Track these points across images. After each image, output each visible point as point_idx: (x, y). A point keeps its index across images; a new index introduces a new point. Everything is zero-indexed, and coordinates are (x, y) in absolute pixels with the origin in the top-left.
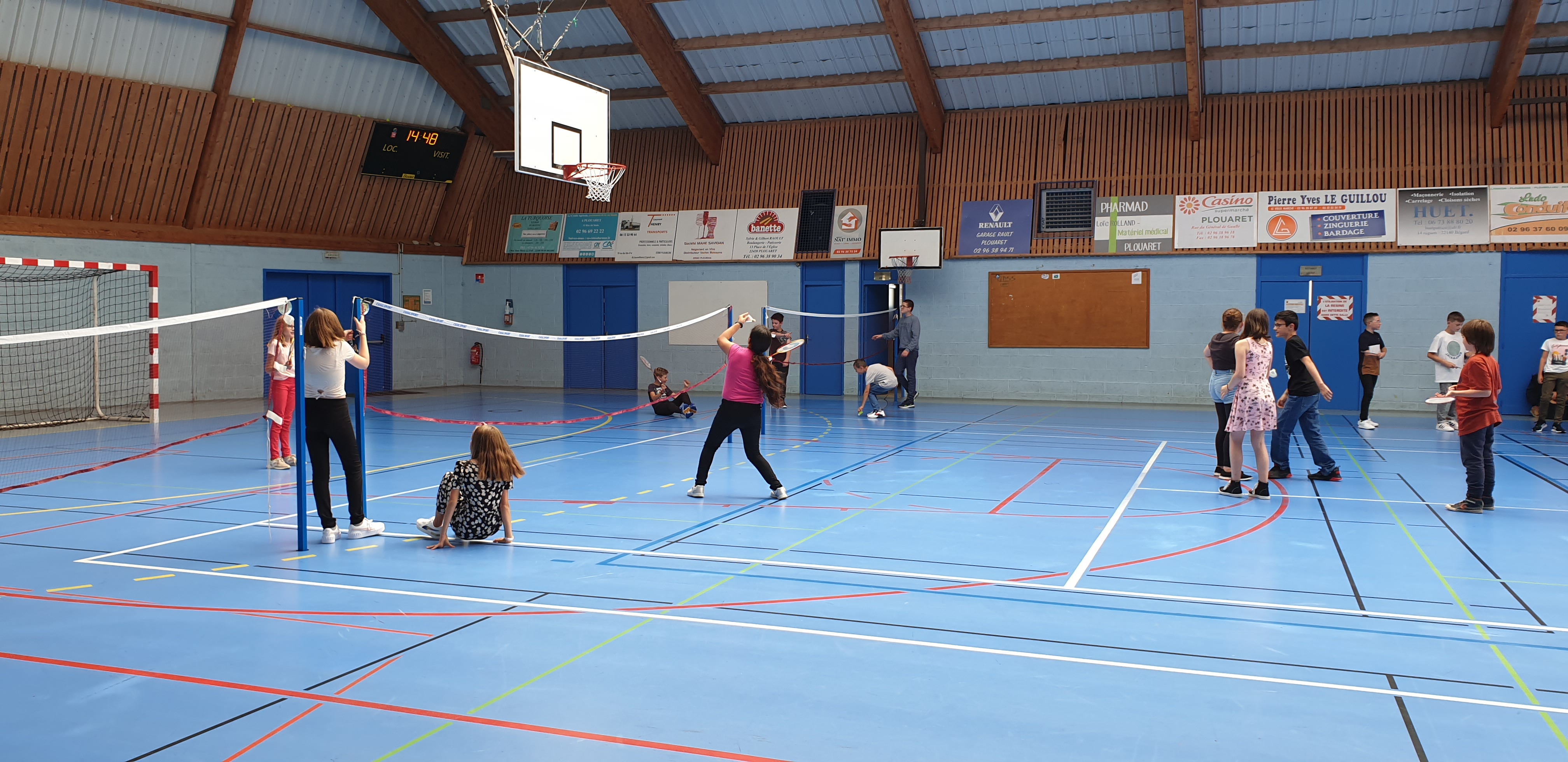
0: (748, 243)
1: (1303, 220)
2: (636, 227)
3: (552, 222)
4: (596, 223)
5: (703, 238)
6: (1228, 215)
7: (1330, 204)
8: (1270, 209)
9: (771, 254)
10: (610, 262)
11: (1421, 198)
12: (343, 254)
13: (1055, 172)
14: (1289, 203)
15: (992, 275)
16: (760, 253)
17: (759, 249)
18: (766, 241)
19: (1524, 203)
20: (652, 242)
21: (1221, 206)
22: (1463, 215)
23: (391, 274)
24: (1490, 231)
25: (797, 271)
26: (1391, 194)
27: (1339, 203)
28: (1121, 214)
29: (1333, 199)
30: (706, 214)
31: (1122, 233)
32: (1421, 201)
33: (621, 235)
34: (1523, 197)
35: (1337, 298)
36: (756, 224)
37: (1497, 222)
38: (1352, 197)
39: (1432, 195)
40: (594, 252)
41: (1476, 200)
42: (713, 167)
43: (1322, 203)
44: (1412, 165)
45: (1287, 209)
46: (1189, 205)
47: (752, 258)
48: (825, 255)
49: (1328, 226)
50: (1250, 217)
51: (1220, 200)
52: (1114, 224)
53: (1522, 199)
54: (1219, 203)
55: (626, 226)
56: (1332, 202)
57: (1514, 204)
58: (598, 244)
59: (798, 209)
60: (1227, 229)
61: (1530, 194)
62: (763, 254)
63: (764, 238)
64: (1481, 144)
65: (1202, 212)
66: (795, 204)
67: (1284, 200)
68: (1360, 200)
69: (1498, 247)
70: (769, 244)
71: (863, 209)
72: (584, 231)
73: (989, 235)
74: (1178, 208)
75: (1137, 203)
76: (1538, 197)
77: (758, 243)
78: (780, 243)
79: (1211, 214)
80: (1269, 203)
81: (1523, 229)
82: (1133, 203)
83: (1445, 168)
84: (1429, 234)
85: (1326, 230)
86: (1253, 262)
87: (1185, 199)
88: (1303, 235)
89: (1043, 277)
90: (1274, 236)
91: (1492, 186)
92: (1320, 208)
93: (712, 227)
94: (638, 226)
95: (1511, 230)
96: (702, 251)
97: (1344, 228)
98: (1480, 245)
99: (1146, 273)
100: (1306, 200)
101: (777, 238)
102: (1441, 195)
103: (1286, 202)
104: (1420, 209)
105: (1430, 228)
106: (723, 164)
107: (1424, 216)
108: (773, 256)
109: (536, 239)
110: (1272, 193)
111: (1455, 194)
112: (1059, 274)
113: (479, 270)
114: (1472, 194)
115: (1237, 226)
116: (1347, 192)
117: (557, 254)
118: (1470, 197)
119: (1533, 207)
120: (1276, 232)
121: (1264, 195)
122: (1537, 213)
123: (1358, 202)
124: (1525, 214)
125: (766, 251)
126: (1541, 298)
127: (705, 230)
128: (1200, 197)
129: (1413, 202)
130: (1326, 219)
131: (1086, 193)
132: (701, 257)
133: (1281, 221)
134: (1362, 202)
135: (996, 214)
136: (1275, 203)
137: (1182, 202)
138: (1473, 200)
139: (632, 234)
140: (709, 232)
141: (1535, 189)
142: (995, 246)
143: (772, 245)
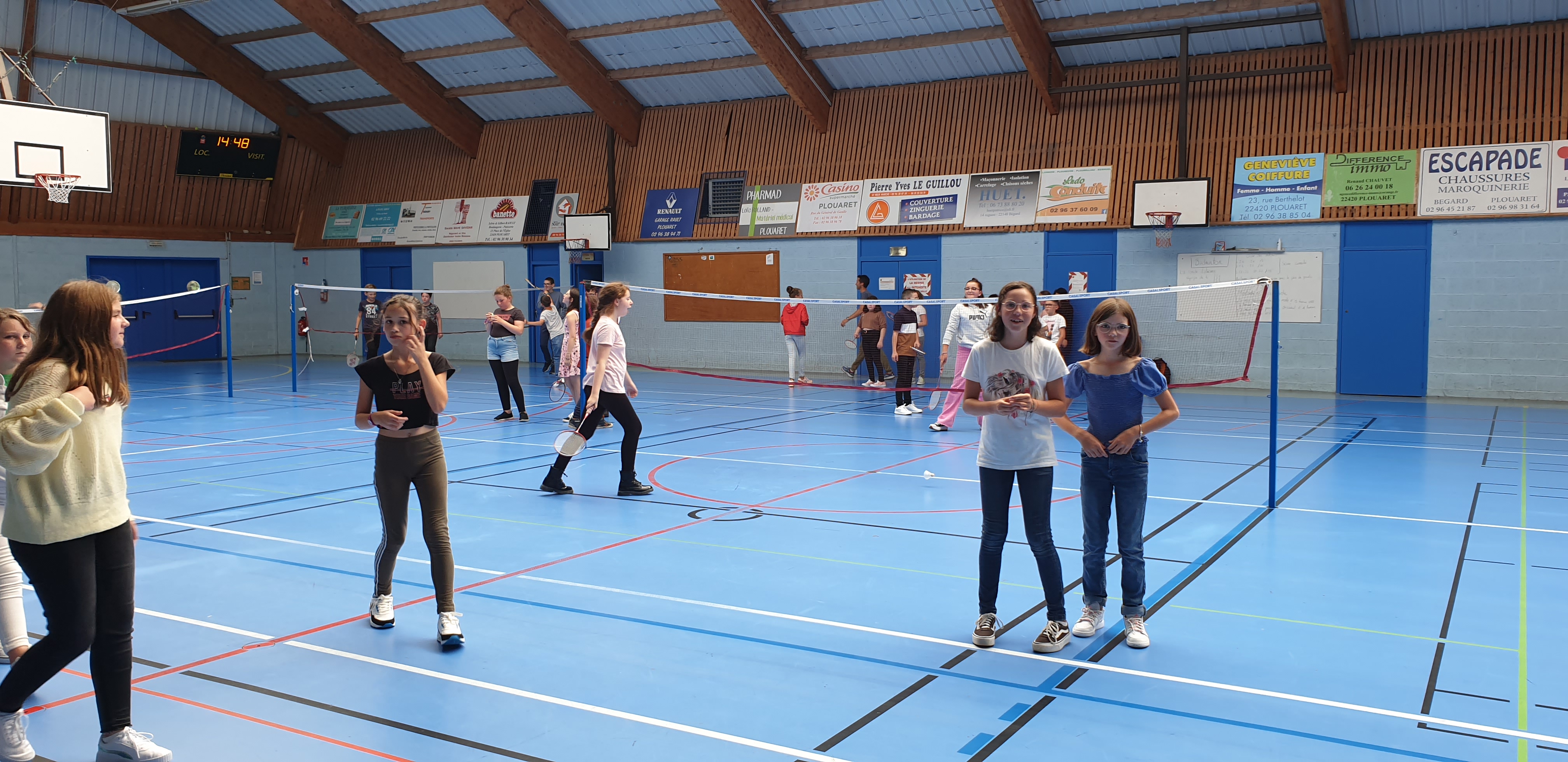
0: (490, 227)
1: (894, 204)
2: (412, 215)
3: (355, 212)
4: (385, 212)
5: (458, 223)
6: (838, 201)
7: (917, 190)
8: (871, 195)
9: (505, 237)
10: (392, 246)
11: (987, 183)
12: (168, 242)
13: (717, 164)
14: (886, 190)
15: (666, 256)
16: (497, 237)
17: (497, 233)
18: (502, 225)
19: (1067, 185)
20: (422, 227)
21: (835, 193)
22: (1018, 198)
23: (219, 259)
24: (1037, 212)
25: (524, 252)
26: (965, 179)
27: (924, 188)
28: (761, 201)
29: (920, 185)
30: (463, 201)
31: (760, 218)
32: (987, 185)
33: (402, 222)
34: (1067, 180)
35: (918, 275)
36: (497, 210)
37: (1044, 203)
38: (935, 182)
39: (997, 179)
40: (382, 237)
41: (1029, 183)
42: (472, 160)
43: (911, 189)
44: (985, 152)
45: (885, 194)
46: (812, 193)
47: (491, 241)
48: (544, 237)
49: (913, 210)
50: (855, 203)
51: (835, 187)
52: (755, 210)
53: (1066, 182)
54: (833, 191)
55: (405, 213)
56: (919, 188)
57: (1058, 187)
58: (385, 230)
59: (528, 196)
60: (837, 214)
61: (1072, 177)
62: (499, 237)
63: (502, 223)
64: (1041, 131)
65: (821, 199)
66: (527, 193)
67: (883, 186)
68: (940, 186)
69: (1041, 227)
70: (505, 228)
71: (575, 196)
72: (377, 219)
73: (664, 220)
74: (803, 195)
75: (774, 191)
76: (1078, 180)
77: (497, 228)
78: (512, 227)
79: (827, 201)
80: (871, 190)
81: (1062, 210)
82: (771, 191)
83: (1010, 154)
84: (989, 216)
85: (911, 214)
86: (855, 243)
87: (809, 187)
88: (892, 219)
89: (702, 258)
90: (871, 220)
91: (1044, 170)
92: (909, 193)
93: (465, 213)
94: (414, 214)
95: (1053, 211)
96: (457, 235)
97: (925, 212)
98: (1027, 225)
99: (776, 254)
100: (899, 186)
101: (511, 223)
102: (1003, 179)
103: (884, 188)
104: (985, 193)
105: (990, 211)
106: (479, 158)
107: (987, 199)
108: (506, 239)
109: (343, 227)
110: (874, 181)
111: (1014, 178)
112: (713, 256)
113: (305, 254)
114: (1028, 177)
115: (845, 212)
116: (932, 178)
117: (356, 239)
118: (1025, 180)
119: (1073, 189)
120: (873, 217)
121: (869, 182)
122: (1075, 194)
123: (938, 187)
124: (1066, 196)
125: (502, 234)
126: (1075, 274)
127: (460, 216)
128: (820, 185)
129: (981, 186)
130: (913, 203)
131: (739, 182)
132: (455, 240)
133: (878, 206)
134: (942, 187)
135: (671, 201)
136: (876, 190)
137: (807, 190)
138: (1028, 183)
139: (409, 221)
140: (463, 218)
141: (1076, 172)
142: (668, 230)
143: (507, 229)
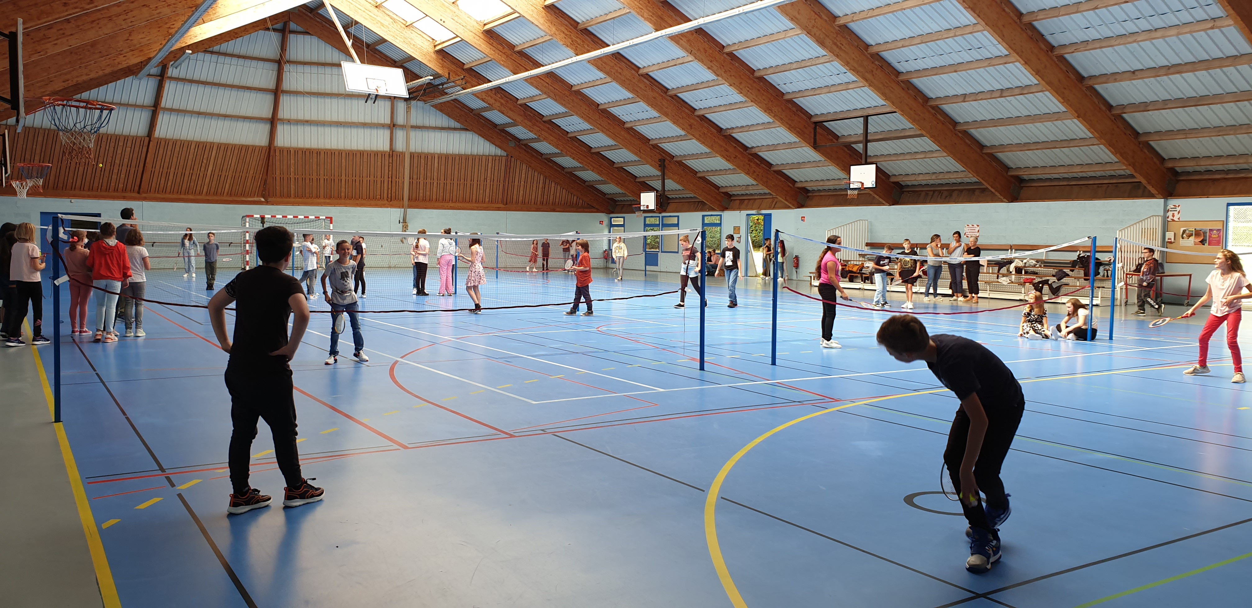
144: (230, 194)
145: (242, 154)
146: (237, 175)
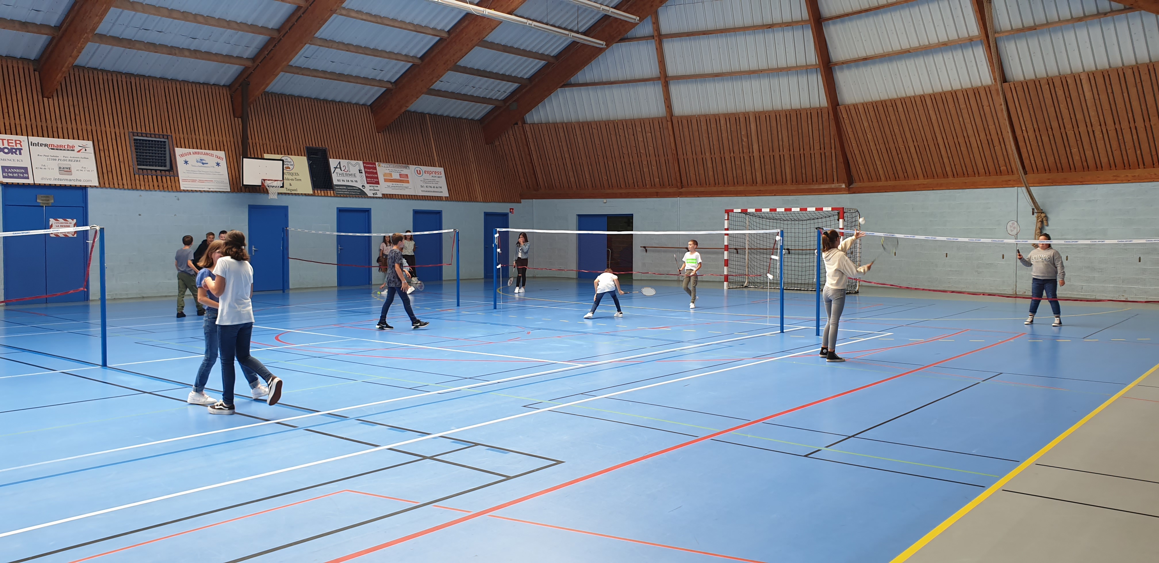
144: (795, 181)
145: (794, 123)
146: (797, 154)
